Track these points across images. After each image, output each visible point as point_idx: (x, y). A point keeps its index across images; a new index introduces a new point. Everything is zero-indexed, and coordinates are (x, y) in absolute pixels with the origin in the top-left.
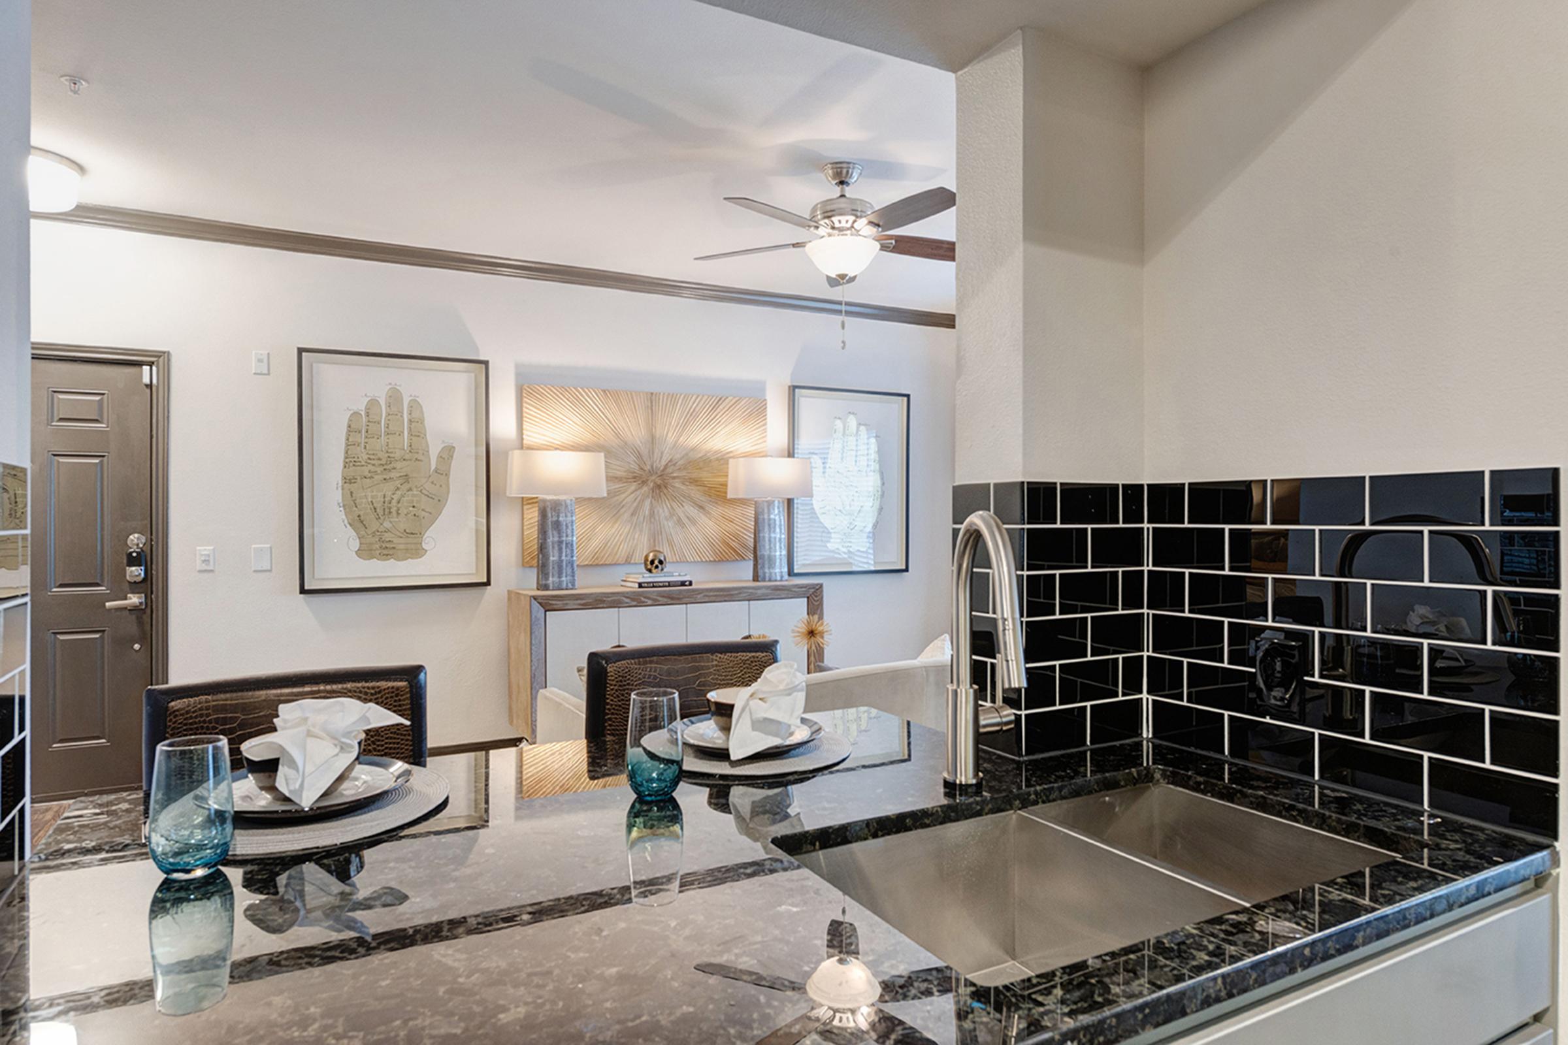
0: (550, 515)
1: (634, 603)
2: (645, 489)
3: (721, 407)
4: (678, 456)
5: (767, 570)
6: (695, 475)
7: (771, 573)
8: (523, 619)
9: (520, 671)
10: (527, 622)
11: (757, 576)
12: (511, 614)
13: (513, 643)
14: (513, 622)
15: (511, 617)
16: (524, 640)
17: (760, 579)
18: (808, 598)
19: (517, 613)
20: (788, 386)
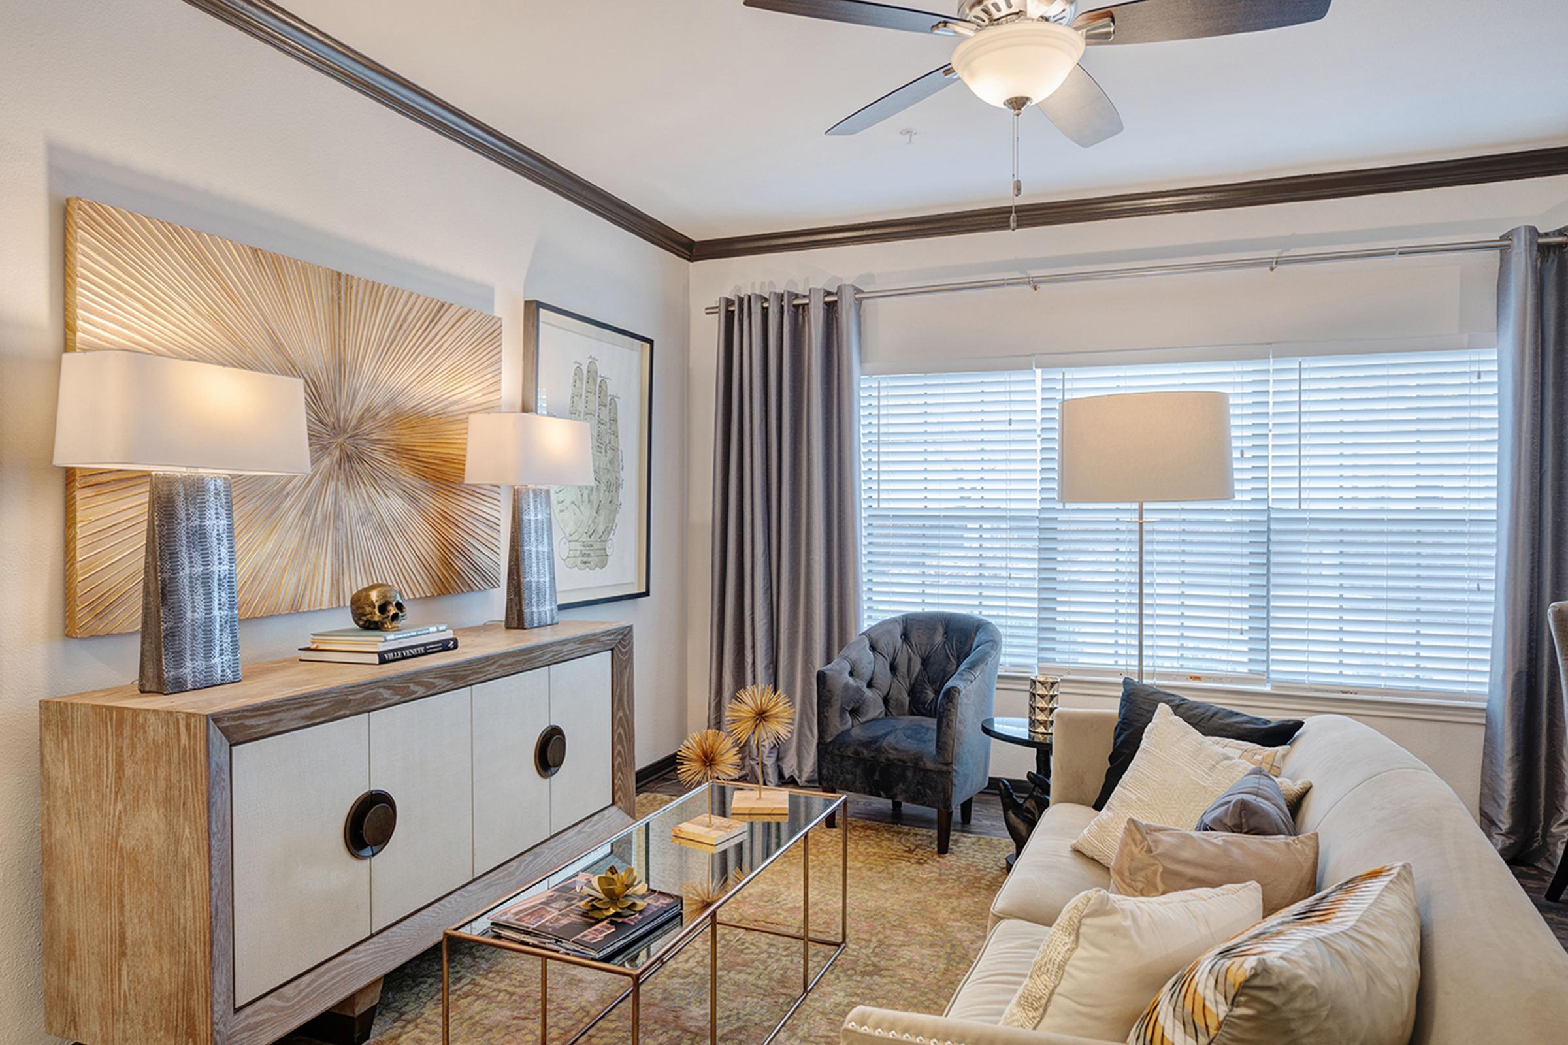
0: (182, 514)
1: (396, 698)
2: (326, 461)
3: (443, 320)
4: (379, 401)
5: (535, 609)
6: (406, 439)
7: (539, 613)
8: (156, 772)
9: (127, 900)
10: (174, 778)
11: (519, 620)
12: (69, 760)
13: (81, 832)
14: (79, 780)
15: (67, 767)
16: (157, 826)
17: (526, 625)
18: (612, 650)
19: (107, 758)
20: (526, 302)
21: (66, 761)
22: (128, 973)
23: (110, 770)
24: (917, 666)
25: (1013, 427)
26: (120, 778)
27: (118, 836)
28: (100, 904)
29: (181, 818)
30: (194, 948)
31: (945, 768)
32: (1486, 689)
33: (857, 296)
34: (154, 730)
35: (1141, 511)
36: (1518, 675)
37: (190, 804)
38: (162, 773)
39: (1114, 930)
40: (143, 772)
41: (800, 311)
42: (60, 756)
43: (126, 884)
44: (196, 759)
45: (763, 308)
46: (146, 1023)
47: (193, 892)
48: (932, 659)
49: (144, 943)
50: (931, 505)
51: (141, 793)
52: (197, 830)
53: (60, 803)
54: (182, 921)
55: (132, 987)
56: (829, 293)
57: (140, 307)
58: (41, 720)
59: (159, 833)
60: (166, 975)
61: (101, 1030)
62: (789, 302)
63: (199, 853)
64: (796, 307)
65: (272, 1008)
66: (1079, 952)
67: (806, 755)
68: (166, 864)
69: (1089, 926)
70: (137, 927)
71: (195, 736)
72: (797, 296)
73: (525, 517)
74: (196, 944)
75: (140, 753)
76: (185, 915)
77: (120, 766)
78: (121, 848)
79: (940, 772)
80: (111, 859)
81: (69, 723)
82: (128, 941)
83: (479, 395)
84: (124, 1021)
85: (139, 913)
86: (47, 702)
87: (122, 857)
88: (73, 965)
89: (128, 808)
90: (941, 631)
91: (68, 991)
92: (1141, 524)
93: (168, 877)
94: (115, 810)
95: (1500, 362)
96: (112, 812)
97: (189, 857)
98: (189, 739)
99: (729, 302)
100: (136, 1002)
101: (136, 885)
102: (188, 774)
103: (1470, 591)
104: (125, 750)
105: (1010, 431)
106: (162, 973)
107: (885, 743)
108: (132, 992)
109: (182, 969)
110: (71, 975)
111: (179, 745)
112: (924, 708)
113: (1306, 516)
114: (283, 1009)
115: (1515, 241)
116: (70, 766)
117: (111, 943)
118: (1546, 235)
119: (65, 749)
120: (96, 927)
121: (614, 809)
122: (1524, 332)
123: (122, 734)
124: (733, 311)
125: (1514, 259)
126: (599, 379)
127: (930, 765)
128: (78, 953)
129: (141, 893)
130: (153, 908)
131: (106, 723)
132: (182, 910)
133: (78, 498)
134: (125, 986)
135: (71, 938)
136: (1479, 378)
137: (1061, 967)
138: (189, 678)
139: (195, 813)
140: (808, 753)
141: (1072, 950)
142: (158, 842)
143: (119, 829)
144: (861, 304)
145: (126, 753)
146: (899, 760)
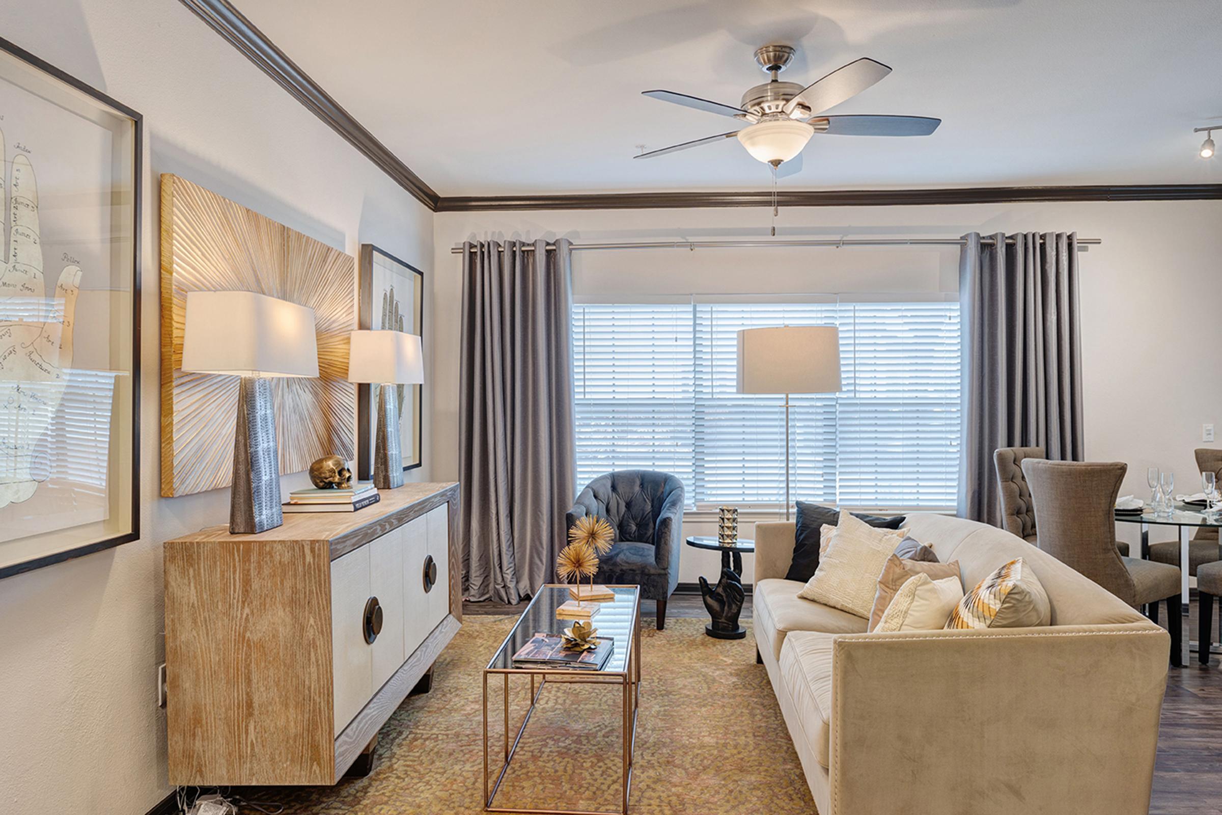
7: (397, 477)
8: (282, 583)
9: (255, 678)
10: (300, 586)
11: (384, 483)
12: (195, 583)
13: (207, 634)
14: (205, 597)
15: (192, 588)
16: (284, 621)
17: (391, 487)
18: (448, 502)
19: (234, 578)
20: (363, 245)
21: (192, 584)
22: (255, 728)
23: (237, 587)
24: (623, 509)
25: (679, 343)
26: (247, 591)
27: (245, 632)
28: (227, 683)
29: (307, 613)
30: (318, 700)
31: (663, 572)
32: (955, 504)
33: (571, 247)
34: (280, 555)
35: (787, 399)
36: (974, 493)
37: (314, 602)
38: (288, 584)
39: (930, 591)
40: (269, 585)
41: (527, 255)
42: (186, 581)
43: (253, 665)
44: (320, 571)
45: (500, 252)
46: (272, 759)
47: (317, 662)
48: (633, 503)
49: (270, 704)
50: (617, 396)
51: (268, 600)
52: (321, 619)
53: (185, 615)
54: (307, 682)
55: (259, 736)
56: (548, 244)
57: (199, 253)
58: (165, 557)
59: (285, 626)
60: (292, 723)
61: (228, 772)
62: (520, 248)
63: (323, 635)
64: (523, 252)
65: (345, 742)
66: (915, 603)
67: (537, 577)
68: (292, 646)
69: (920, 590)
70: (264, 694)
71: (319, 555)
72: (524, 244)
73: (388, 407)
74: (320, 697)
75: (266, 571)
76: (310, 678)
77: (247, 582)
78: (249, 640)
79: (659, 575)
80: (238, 649)
81: (195, 556)
82: (256, 705)
83: (344, 315)
84: (251, 762)
85: (266, 683)
86: (172, 543)
87: (249, 646)
88: (199, 731)
89: (255, 611)
90: (638, 482)
91: (194, 751)
92: (787, 408)
93: (293, 655)
94: (242, 614)
95: (961, 310)
96: (239, 615)
97: (314, 639)
98: (314, 558)
99: (472, 246)
100: (263, 746)
101: (263, 664)
102: (313, 581)
103: (946, 446)
104: (252, 571)
105: (676, 346)
106: (288, 721)
107: (618, 559)
108: (259, 740)
109: (306, 716)
110: (197, 738)
111: (304, 563)
112: (630, 536)
113: (858, 402)
114: (351, 743)
115: (969, 240)
116: (196, 588)
117: (238, 709)
118: (984, 238)
119: (191, 576)
120: (222, 699)
121: (451, 616)
122: (974, 294)
123: (249, 560)
124: (476, 252)
125: (969, 251)
126: (395, 302)
127: (652, 571)
128: (204, 722)
129: (268, 669)
130: (279, 678)
131: (234, 555)
132: (307, 676)
133: (174, 394)
134: (252, 736)
135: (197, 709)
136: (950, 319)
137: (906, 612)
138: (265, 522)
139: (319, 608)
140: (539, 576)
141: (911, 603)
142: (284, 632)
143: (246, 627)
144: (571, 253)
145: (253, 573)
146: (630, 570)
